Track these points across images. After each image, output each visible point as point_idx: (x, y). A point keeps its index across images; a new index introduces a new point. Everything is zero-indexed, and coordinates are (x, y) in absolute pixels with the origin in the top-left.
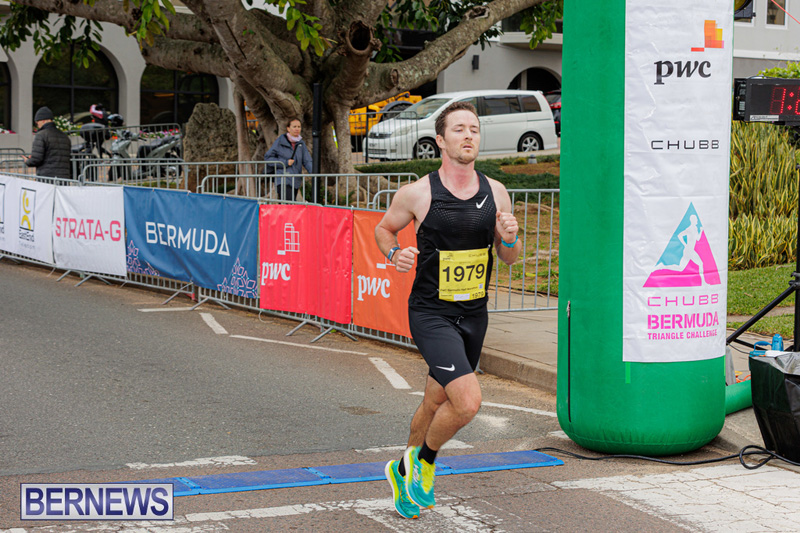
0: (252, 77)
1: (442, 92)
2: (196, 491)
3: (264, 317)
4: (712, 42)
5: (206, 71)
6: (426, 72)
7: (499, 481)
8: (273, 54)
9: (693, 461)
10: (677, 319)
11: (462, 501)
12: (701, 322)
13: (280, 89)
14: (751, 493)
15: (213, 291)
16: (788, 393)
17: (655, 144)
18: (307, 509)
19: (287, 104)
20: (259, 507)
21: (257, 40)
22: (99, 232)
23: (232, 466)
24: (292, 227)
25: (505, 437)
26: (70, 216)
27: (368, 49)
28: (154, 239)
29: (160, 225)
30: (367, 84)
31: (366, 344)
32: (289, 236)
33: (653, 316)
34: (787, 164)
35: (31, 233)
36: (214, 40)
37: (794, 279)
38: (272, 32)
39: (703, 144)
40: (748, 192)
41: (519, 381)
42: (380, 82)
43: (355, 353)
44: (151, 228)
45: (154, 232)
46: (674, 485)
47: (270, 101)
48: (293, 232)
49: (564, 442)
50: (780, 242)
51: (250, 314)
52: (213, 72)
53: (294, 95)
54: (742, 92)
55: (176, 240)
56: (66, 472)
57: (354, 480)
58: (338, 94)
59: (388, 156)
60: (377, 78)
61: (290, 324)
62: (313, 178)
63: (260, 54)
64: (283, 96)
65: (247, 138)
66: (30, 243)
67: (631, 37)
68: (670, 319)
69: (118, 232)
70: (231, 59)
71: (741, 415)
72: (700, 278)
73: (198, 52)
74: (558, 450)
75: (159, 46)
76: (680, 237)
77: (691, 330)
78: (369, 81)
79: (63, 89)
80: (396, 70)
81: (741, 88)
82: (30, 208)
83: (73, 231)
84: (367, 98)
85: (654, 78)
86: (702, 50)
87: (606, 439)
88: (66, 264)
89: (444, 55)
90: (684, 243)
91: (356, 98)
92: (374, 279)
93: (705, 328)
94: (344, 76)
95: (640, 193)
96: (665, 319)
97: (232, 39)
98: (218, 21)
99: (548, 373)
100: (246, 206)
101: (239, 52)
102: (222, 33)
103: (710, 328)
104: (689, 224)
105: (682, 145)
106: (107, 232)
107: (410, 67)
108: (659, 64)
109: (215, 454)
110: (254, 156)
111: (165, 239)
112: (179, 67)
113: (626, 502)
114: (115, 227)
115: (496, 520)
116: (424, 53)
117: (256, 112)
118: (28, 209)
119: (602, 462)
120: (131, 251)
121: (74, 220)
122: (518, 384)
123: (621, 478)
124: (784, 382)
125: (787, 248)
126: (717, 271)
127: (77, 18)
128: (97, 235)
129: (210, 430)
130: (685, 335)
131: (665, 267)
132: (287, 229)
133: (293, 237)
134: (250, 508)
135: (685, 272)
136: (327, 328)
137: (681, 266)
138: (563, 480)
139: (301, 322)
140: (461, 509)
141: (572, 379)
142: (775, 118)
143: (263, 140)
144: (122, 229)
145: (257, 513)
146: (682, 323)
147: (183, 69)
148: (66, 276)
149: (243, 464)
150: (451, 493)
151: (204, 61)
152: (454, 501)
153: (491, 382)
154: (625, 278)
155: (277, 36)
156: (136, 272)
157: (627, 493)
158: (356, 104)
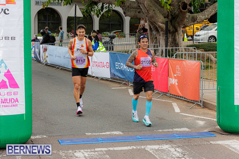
0: (151, 19)
2: (101, 142)
6: (206, 16)
7: (193, 141)
8: (158, 12)
11: (179, 147)
13: (160, 23)
15: (131, 82)
18: (131, 148)
19: (163, 27)
20: (118, 147)
21: (153, 8)
22: (103, 65)
23: (116, 134)
25: (202, 127)
26: (96, 61)
27: (187, 10)
28: (117, 67)
29: (119, 63)
30: (187, 20)
31: (173, 99)
38: (159, 6)
41: (214, 110)
42: (191, 20)
43: (169, 101)
45: (117, 65)
47: (157, 26)
53: (165, 24)
55: (123, 68)
56: (68, 135)
57: (149, 139)
58: (178, 23)
59: (201, 42)
60: (190, 18)
63: (153, 12)
64: (161, 25)
65: (151, 37)
69: (108, 65)
70: (145, 14)
73: (139, 12)
74: (216, 132)
75: (128, 11)
78: (188, 20)
80: (196, 16)
83: (97, 65)
84: (187, 24)
87: (230, 129)
88: (95, 75)
89: (212, 11)
91: (184, 25)
92: (174, 79)
94: (180, 18)
97: (145, 8)
98: (141, 3)
101: (147, 12)
102: (142, 7)
106: (105, 66)
107: (201, 15)
109: (112, 131)
110: (154, 43)
111: (120, 68)
112: (134, 17)
113: (230, 149)
114: (107, 64)
115: (186, 153)
116: (206, 10)
117: (154, 30)
119: (229, 136)
120: (111, 71)
121: (97, 62)
123: (232, 141)
128: (103, 66)
129: (114, 124)
133: (153, 67)
134: (115, 147)
136: (162, 94)
138: (213, 141)
139: (155, 92)
140: (177, 149)
141: (220, 110)
143: (156, 38)
144: (109, 65)
145: (116, 149)
147: (135, 17)
148: (95, 78)
149: (119, 134)
150: (177, 144)
151: (141, 15)
152: (176, 147)
153: (206, 111)
154: (235, 79)
155: (161, 7)
156: (113, 77)
157: (231, 146)
158: (184, 26)
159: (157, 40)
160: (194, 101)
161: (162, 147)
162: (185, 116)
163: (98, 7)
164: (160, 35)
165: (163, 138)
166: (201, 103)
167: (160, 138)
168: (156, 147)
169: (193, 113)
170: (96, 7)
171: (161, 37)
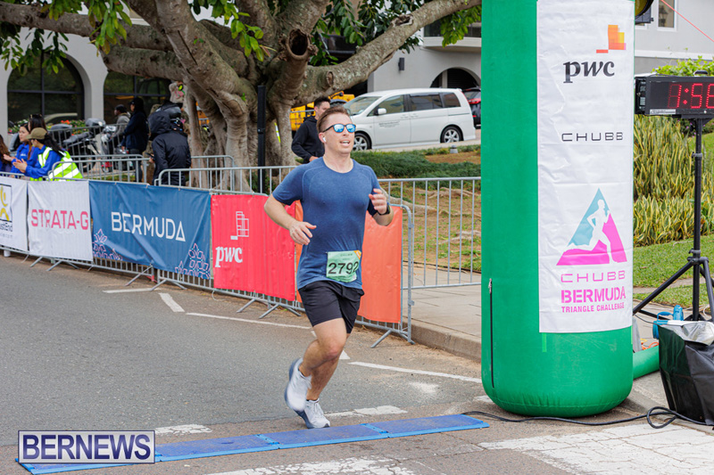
0: (202, 80)
1: (372, 91)
2: (158, 458)
3: (216, 296)
4: (615, 44)
5: (162, 76)
6: (358, 74)
7: (431, 443)
8: (221, 60)
9: (605, 421)
10: (588, 293)
11: (398, 463)
12: (609, 296)
13: (228, 91)
14: (659, 451)
15: (171, 273)
16: (688, 358)
17: (565, 137)
18: (257, 473)
19: (236, 104)
21: (206, 48)
22: (72, 222)
23: (190, 434)
24: (243, 215)
25: (435, 402)
26: (45, 208)
27: (306, 54)
28: (118, 227)
29: (124, 215)
30: (305, 85)
32: (240, 222)
33: (566, 291)
34: (681, 152)
35: (9, 224)
36: (168, 48)
37: (691, 255)
38: (220, 40)
39: (609, 136)
40: (647, 176)
41: (447, 350)
42: (317, 84)
43: (298, 327)
44: (116, 217)
45: (118, 221)
46: (589, 444)
47: (219, 102)
48: (243, 219)
49: (489, 406)
50: (676, 221)
51: (205, 294)
52: (168, 77)
53: (241, 96)
54: (642, 89)
57: (300, 444)
58: (279, 94)
60: (314, 80)
61: (239, 302)
62: (259, 170)
63: (209, 60)
64: (230, 97)
65: (199, 135)
66: (9, 233)
67: (543, 41)
68: (582, 293)
69: (86, 221)
70: (183, 64)
71: (647, 379)
72: (607, 256)
73: (154, 59)
74: (483, 414)
75: (119, 54)
76: (590, 219)
77: (601, 303)
78: (307, 83)
79: (34, 94)
80: (331, 73)
81: (641, 85)
82: (7, 202)
83: (48, 221)
84: (305, 98)
85: (564, 77)
86: (606, 51)
87: (525, 403)
88: (39, 252)
89: (374, 58)
90: (593, 225)
91: (296, 98)
93: (613, 302)
94: (285, 78)
95: (553, 180)
96: (577, 294)
97: (184, 47)
98: (171, 32)
99: (473, 343)
100: (198, 197)
101: (191, 59)
102: (175, 42)
103: (618, 302)
104: (597, 208)
105: (589, 137)
106: (78, 222)
107: (343, 69)
108: (568, 65)
109: (174, 424)
110: (206, 151)
111: (128, 228)
112: (137, 72)
113: (546, 461)
114: (84, 216)
116: (356, 57)
117: (207, 112)
118: (6, 203)
119: (523, 424)
120: (96, 239)
121: (48, 212)
122: (446, 353)
123: (541, 439)
124: (684, 348)
125: (683, 226)
126: (623, 250)
127: (45, 31)
128: (70, 224)
129: (169, 402)
130: (595, 308)
131: (576, 247)
132: (239, 217)
133: (243, 223)
135: (595, 251)
136: (273, 305)
137: (591, 246)
138: (489, 441)
139: (250, 300)
140: (397, 470)
141: (494, 349)
142: (673, 111)
143: (213, 137)
144: (89, 219)
146: (593, 297)
147: (141, 75)
148: (39, 262)
149: (199, 432)
150: (388, 455)
151: (159, 67)
152: (391, 463)
153: (421, 352)
154: (540, 257)
155: (224, 44)
156: (102, 257)
157: (547, 453)
158: (296, 103)
159: (215, 143)
160: (382, 324)
161: (351, 468)
162: (371, 369)
163: (18, 42)
164: (225, 129)
165: (341, 438)
166: (406, 330)
167: (330, 439)
168: (333, 466)
169: (390, 361)
170: (14, 41)
171: (229, 135)
